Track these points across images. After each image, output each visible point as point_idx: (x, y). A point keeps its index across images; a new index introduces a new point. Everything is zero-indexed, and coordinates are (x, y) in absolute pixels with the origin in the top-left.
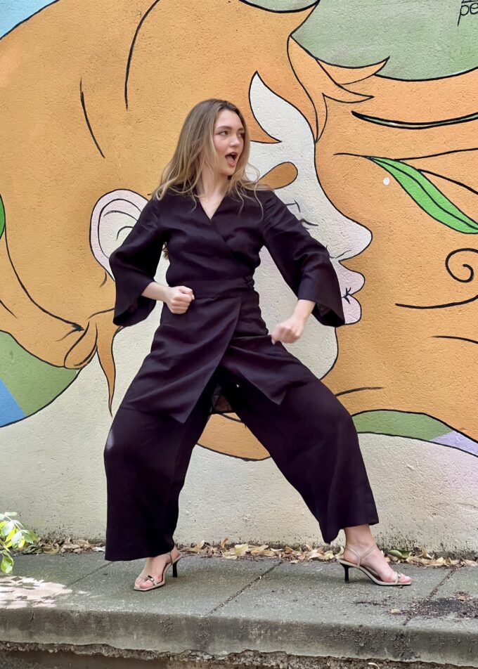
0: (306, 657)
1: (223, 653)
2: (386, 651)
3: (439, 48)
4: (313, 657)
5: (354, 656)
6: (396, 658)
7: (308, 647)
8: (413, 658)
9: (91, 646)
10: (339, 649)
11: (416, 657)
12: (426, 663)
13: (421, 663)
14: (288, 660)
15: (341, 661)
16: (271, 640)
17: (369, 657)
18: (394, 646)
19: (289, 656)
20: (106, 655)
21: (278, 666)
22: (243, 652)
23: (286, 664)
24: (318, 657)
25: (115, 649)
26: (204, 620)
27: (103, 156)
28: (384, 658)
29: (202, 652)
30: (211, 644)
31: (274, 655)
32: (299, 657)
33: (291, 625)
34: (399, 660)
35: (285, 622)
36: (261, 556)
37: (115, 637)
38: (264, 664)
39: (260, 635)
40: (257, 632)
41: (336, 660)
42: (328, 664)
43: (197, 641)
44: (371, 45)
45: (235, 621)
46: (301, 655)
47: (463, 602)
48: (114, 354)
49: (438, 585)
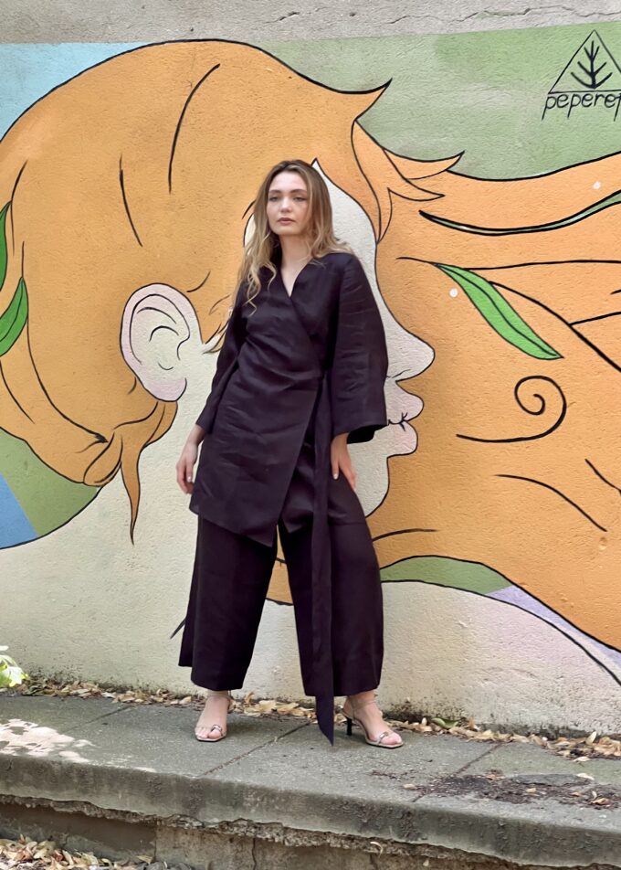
0: (305, 831)
1: (214, 821)
2: (391, 829)
3: (520, 145)
4: (310, 832)
5: (356, 833)
6: (401, 838)
7: (307, 819)
8: (419, 839)
9: (73, 803)
10: (340, 824)
11: (423, 839)
12: (435, 847)
13: (429, 846)
14: (284, 834)
15: (342, 838)
16: (267, 810)
17: (372, 835)
18: (399, 825)
19: (286, 829)
20: (88, 814)
21: (273, 838)
22: (235, 821)
23: (282, 837)
24: (316, 832)
25: (98, 808)
26: (196, 782)
27: (141, 244)
28: (387, 838)
29: (191, 818)
30: (202, 809)
31: (270, 826)
32: (296, 830)
33: (290, 793)
34: (404, 841)
35: (283, 789)
36: (289, 715)
37: (98, 794)
38: (259, 836)
39: (256, 802)
40: (253, 799)
41: (336, 836)
42: (328, 841)
43: (187, 805)
44: (445, 136)
45: (230, 785)
46: (298, 828)
47: (490, 782)
48: (140, 471)
49: (473, 762)
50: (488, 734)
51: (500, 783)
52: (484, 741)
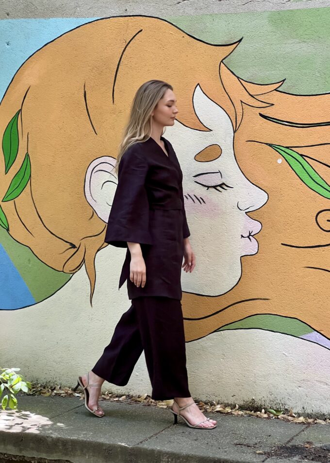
9: (59, 461)
26: (132, 449)
27: (96, 134)
35: (184, 454)
37: (74, 456)
39: (168, 462)
40: (167, 460)
44: (274, 70)
45: (153, 451)
47: (307, 449)
48: (95, 265)
49: (295, 436)
50: (302, 419)
51: (313, 450)
52: (299, 423)
